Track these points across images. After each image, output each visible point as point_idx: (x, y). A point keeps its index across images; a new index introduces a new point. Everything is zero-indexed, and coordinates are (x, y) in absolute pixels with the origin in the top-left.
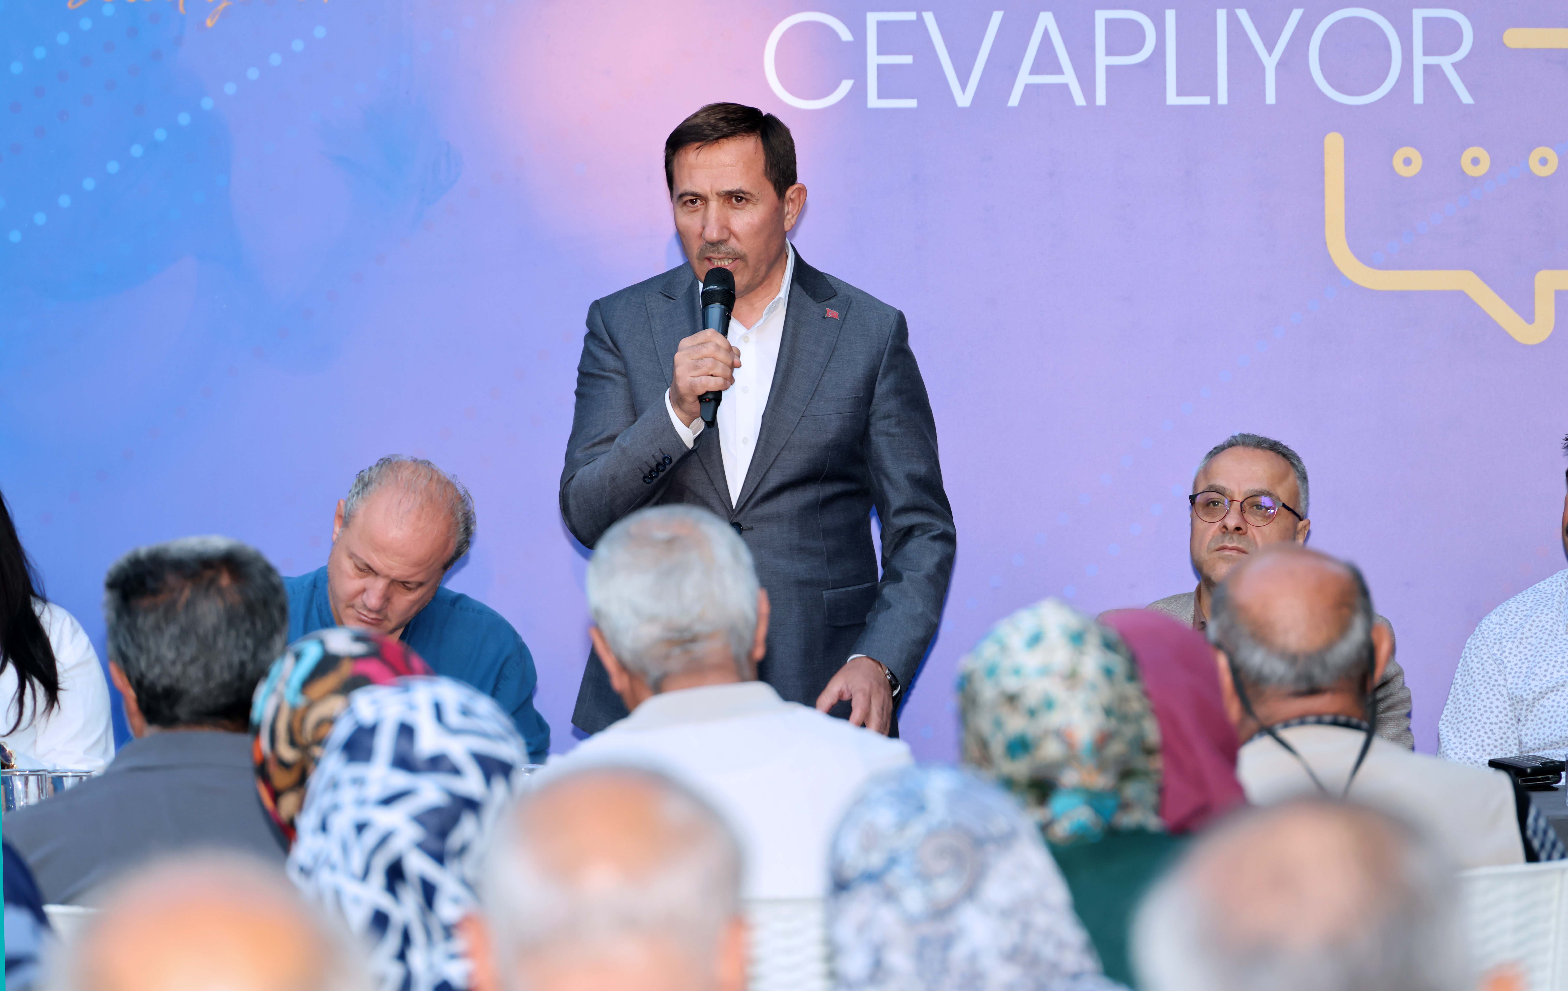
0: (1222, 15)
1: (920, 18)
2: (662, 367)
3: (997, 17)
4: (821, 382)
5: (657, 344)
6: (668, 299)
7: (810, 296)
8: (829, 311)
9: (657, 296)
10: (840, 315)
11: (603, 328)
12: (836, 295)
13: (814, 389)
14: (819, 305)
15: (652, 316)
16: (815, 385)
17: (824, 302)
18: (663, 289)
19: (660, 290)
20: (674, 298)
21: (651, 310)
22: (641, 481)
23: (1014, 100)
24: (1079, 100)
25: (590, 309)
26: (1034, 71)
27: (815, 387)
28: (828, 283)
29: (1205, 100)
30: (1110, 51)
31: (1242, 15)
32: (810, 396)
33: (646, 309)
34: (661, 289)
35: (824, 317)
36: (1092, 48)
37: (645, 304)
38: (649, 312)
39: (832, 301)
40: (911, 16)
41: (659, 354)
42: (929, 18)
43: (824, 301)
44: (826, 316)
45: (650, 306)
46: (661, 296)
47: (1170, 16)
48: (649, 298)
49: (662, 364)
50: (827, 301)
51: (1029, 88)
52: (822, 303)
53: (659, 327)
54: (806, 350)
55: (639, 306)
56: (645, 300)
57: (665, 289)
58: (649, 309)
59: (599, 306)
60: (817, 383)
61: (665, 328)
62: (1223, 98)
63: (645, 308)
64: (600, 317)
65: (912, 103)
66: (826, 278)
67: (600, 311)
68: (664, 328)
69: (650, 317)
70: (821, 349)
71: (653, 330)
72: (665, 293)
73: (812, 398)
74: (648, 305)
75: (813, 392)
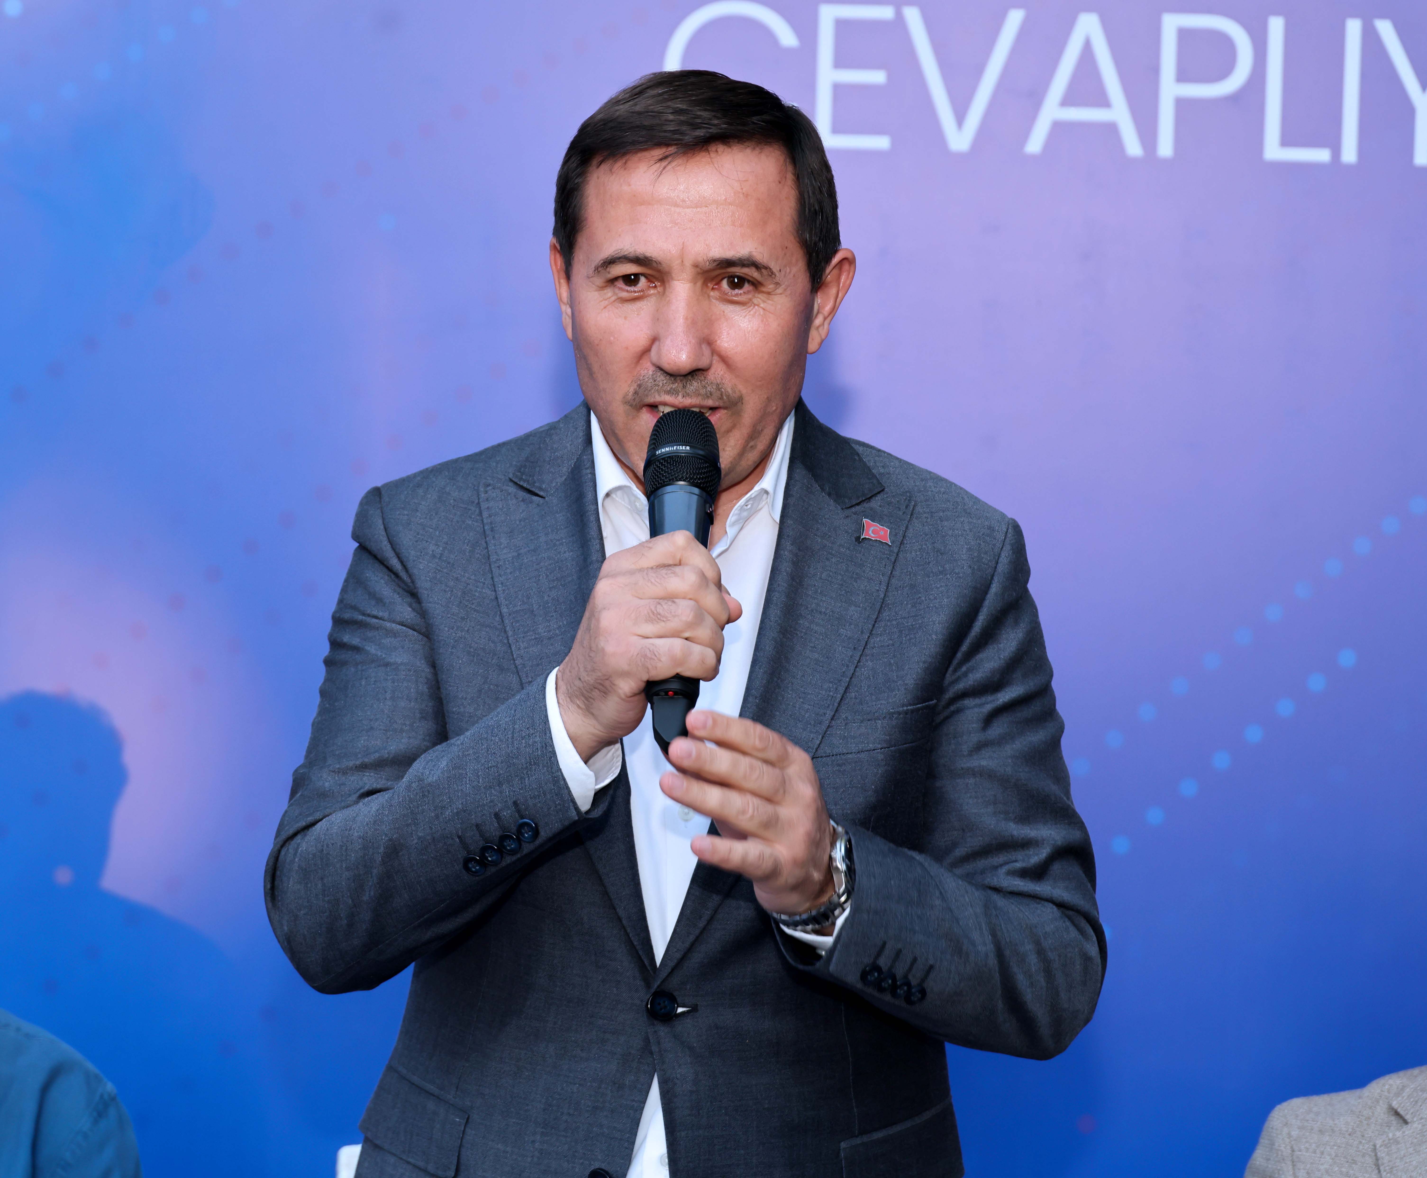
0: (1354, 28)
1: (899, 17)
2: (511, 639)
3: (1015, 18)
4: (853, 679)
5: (500, 588)
6: (527, 496)
7: (829, 494)
8: (869, 526)
9: (505, 487)
10: (893, 535)
11: (385, 542)
12: (883, 490)
13: (839, 696)
14: (848, 512)
15: (492, 530)
16: (842, 690)
17: (858, 508)
18: (519, 474)
19: (511, 476)
20: (541, 493)
21: (490, 516)
22: (458, 867)
23: (1035, 144)
24: (1133, 147)
25: (361, 504)
26: (1068, 100)
27: (842, 692)
28: (864, 463)
29: (1322, 155)
30: (1183, 76)
31: (1385, 29)
32: (829, 713)
33: (481, 514)
34: (513, 474)
35: (858, 539)
36: (1155, 70)
37: (479, 503)
38: (485, 521)
39: (875, 503)
40: (885, 13)
41: (505, 610)
42: (913, 16)
43: (858, 504)
44: (862, 537)
45: (488, 508)
46: (512, 489)
47: (1276, 26)
48: (486, 492)
49: (510, 633)
50: (866, 505)
51: (1058, 127)
52: (853, 510)
53: (505, 551)
54: (820, 612)
55: (466, 508)
56: (478, 495)
57: (523, 474)
58: (485, 514)
59: (380, 498)
60: (844, 685)
61: (519, 554)
62: (1349, 154)
63: (478, 511)
64: (380, 521)
65: (881, 143)
66: (858, 455)
67: (382, 509)
68: (515, 554)
69: (488, 532)
70: (853, 608)
71: (493, 558)
72: (521, 483)
73: (834, 716)
74: (484, 506)
75: (836, 704)
